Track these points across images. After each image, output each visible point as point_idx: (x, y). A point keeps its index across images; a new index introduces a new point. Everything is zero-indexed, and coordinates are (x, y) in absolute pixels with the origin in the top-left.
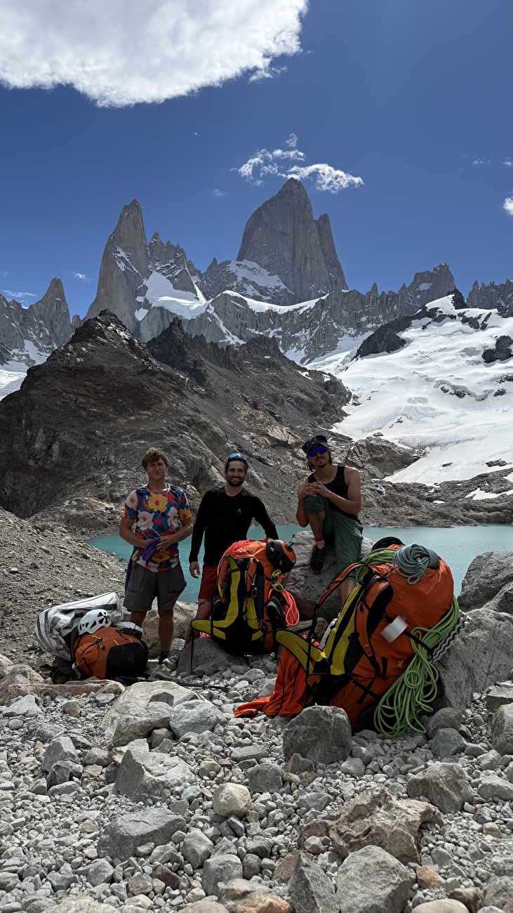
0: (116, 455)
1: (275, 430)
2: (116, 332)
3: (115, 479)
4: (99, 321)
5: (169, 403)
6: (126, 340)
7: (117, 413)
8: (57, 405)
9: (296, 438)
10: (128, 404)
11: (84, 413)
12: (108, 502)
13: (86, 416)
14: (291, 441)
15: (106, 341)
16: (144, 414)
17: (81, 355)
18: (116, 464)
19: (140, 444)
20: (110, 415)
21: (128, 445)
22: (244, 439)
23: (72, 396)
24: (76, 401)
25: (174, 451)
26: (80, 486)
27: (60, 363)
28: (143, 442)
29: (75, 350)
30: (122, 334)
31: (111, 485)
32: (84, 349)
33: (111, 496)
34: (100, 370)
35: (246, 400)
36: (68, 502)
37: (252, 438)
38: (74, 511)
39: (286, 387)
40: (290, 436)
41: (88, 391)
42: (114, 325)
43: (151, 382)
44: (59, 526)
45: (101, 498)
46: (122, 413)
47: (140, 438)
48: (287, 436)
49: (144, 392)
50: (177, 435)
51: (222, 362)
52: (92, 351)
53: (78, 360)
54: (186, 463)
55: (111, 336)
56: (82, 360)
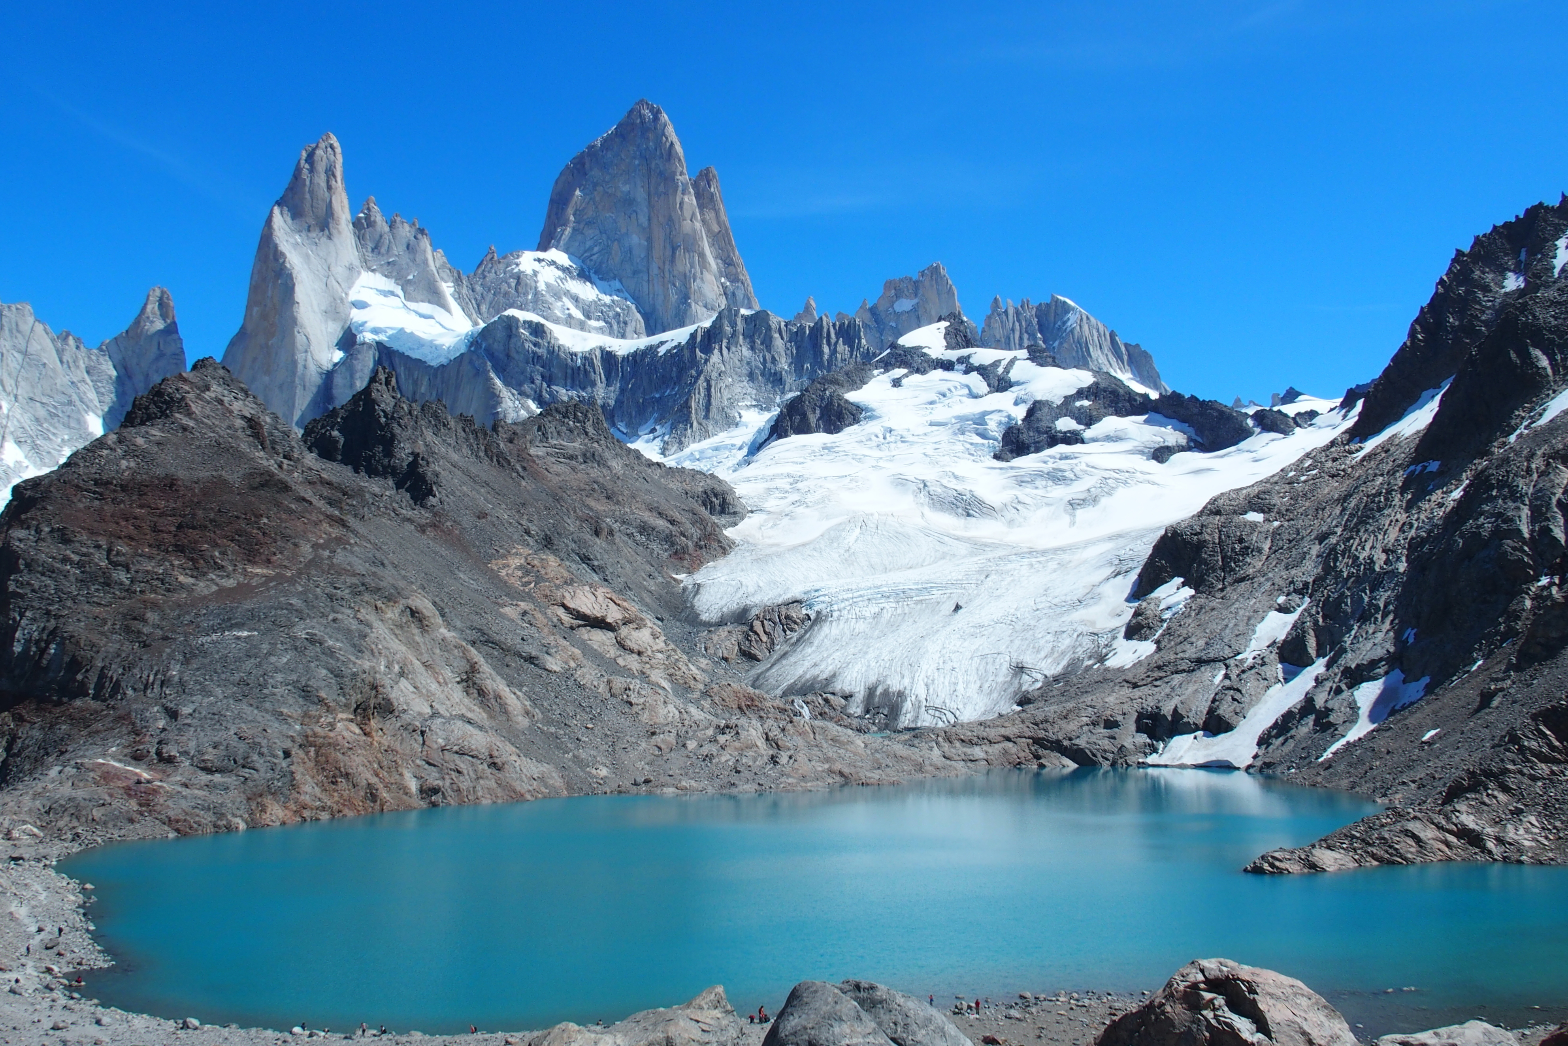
0: (186, 662)
1: (579, 593)
2: (221, 402)
3: (173, 715)
4: (185, 380)
5: (316, 546)
6: (244, 417)
7: (195, 574)
8: (65, 560)
9: (626, 609)
10: (223, 553)
11: (122, 576)
12: (150, 767)
13: (128, 582)
14: (613, 615)
15: (191, 424)
16: (257, 575)
17: (132, 452)
18: (181, 683)
19: (238, 638)
20: (181, 578)
21: (213, 642)
22: (503, 616)
23: (103, 542)
24: (109, 551)
25: (313, 651)
26: (97, 732)
27: (81, 471)
28: (245, 634)
29: (120, 442)
30: (237, 406)
31: (164, 730)
32: (140, 441)
33: (159, 753)
34: (170, 484)
35: (528, 532)
36: (59, 768)
37: (525, 613)
38: (66, 790)
39: (618, 503)
40: (612, 604)
41: (137, 527)
42: (220, 389)
43: (278, 505)
44: (24, 822)
45: (137, 758)
46: (205, 574)
47: (240, 626)
48: (604, 607)
49: (259, 528)
50: (324, 615)
51: (482, 454)
52: (159, 444)
53: (124, 463)
54: (338, 675)
55: (207, 411)
56: (132, 464)
